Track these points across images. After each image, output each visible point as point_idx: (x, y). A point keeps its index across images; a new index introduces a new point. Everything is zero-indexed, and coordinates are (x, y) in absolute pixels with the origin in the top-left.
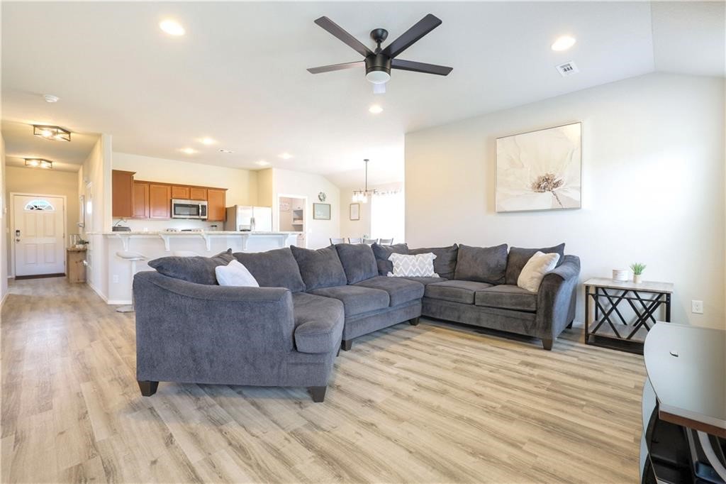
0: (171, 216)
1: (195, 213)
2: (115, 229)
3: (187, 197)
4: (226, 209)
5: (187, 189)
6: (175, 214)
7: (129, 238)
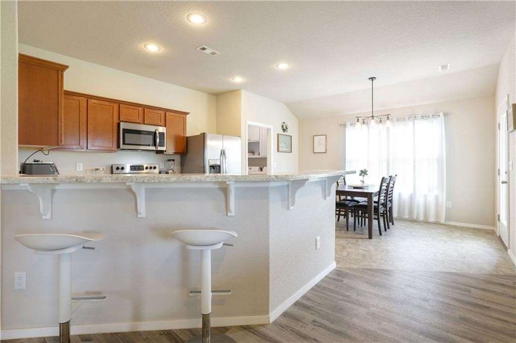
0: (118, 146)
1: (151, 142)
2: (25, 169)
3: (140, 120)
4: (187, 137)
5: (141, 109)
6: (124, 143)
7: (53, 191)
